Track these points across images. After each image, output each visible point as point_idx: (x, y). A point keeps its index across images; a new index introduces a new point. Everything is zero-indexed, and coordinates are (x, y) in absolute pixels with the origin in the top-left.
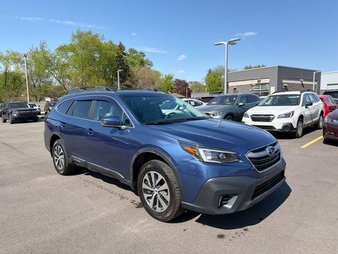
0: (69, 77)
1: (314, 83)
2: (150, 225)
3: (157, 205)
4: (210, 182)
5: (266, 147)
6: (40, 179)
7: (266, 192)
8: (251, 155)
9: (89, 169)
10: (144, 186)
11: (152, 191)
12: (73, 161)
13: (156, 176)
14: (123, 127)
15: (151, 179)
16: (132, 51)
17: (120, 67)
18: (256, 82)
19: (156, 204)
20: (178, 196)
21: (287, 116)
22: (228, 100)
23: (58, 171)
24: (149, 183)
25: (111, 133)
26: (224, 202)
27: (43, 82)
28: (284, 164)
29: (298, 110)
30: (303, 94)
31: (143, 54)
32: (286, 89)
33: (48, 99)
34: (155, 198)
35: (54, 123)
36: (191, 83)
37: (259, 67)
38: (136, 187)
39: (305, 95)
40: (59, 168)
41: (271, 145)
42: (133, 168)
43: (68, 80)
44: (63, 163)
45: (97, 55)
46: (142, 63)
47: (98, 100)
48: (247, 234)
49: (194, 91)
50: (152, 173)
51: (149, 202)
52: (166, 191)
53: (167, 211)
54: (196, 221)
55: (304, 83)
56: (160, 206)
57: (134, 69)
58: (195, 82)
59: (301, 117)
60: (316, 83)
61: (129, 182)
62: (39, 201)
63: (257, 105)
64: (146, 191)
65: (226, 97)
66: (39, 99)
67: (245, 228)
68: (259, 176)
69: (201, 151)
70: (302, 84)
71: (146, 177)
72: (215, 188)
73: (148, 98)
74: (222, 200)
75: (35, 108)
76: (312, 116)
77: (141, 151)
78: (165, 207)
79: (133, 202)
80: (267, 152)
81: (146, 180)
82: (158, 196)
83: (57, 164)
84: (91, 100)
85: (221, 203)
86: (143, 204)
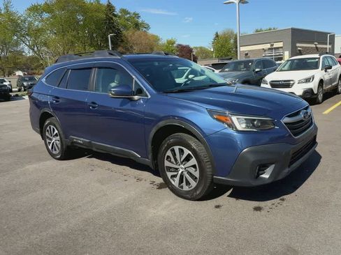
0: (45, 44)
1: (328, 46)
2: (176, 205)
3: (184, 183)
4: (246, 152)
5: (299, 112)
6: (31, 167)
7: (301, 160)
8: (286, 120)
9: (94, 149)
10: (167, 163)
11: (177, 169)
12: (73, 143)
13: (181, 152)
14: (136, 97)
15: (174, 155)
16: (124, 12)
17: (111, 31)
18: (268, 46)
19: (182, 182)
20: (209, 170)
21: (308, 80)
22: (242, 66)
23: (53, 156)
24: (173, 160)
25: (121, 105)
26: (261, 172)
27: (10, 52)
28: (316, 128)
29: (318, 74)
30: (322, 57)
31: (137, 16)
32: (300, 53)
33: (20, 73)
34: (182, 176)
35: (42, 98)
36: (196, 48)
37: (270, 29)
38: (156, 165)
39: (323, 58)
40: (54, 152)
41: (304, 109)
42: (152, 145)
43: (44, 48)
44: (59, 146)
45: (80, 17)
46: (137, 26)
47: (99, 68)
48: (284, 203)
49: (199, 58)
50: (176, 148)
51: (174, 181)
52: (194, 166)
53: (196, 188)
54: (228, 196)
55: (318, 46)
56: (188, 183)
57: (128, 34)
58: (201, 48)
59: (321, 81)
60: (330, 46)
61: (148, 161)
62: (35, 191)
63: (275, 70)
64: (169, 169)
65: (240, 63)
66: (7, 73)
67: (281, 198)
68: (294, 142)
69: (234, 118)
70: (317, 48)
71: (169, 153)
72: (252, 158)
73: (161, 63)
74: (259, 170)
75: (4, 83)
76: (331, 80)
77: (162, 124)
78: (194, 184)
79: (153, 183)
80: (301, 116)
81: (168, 157)
82: (185, 173)
83: (50, 147)
84: (91, 68)
85: (258, 173)
86: (167, 184)
